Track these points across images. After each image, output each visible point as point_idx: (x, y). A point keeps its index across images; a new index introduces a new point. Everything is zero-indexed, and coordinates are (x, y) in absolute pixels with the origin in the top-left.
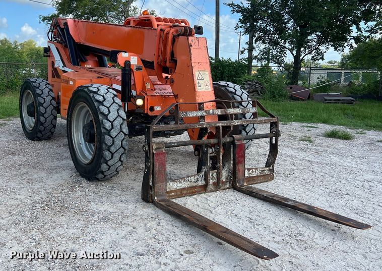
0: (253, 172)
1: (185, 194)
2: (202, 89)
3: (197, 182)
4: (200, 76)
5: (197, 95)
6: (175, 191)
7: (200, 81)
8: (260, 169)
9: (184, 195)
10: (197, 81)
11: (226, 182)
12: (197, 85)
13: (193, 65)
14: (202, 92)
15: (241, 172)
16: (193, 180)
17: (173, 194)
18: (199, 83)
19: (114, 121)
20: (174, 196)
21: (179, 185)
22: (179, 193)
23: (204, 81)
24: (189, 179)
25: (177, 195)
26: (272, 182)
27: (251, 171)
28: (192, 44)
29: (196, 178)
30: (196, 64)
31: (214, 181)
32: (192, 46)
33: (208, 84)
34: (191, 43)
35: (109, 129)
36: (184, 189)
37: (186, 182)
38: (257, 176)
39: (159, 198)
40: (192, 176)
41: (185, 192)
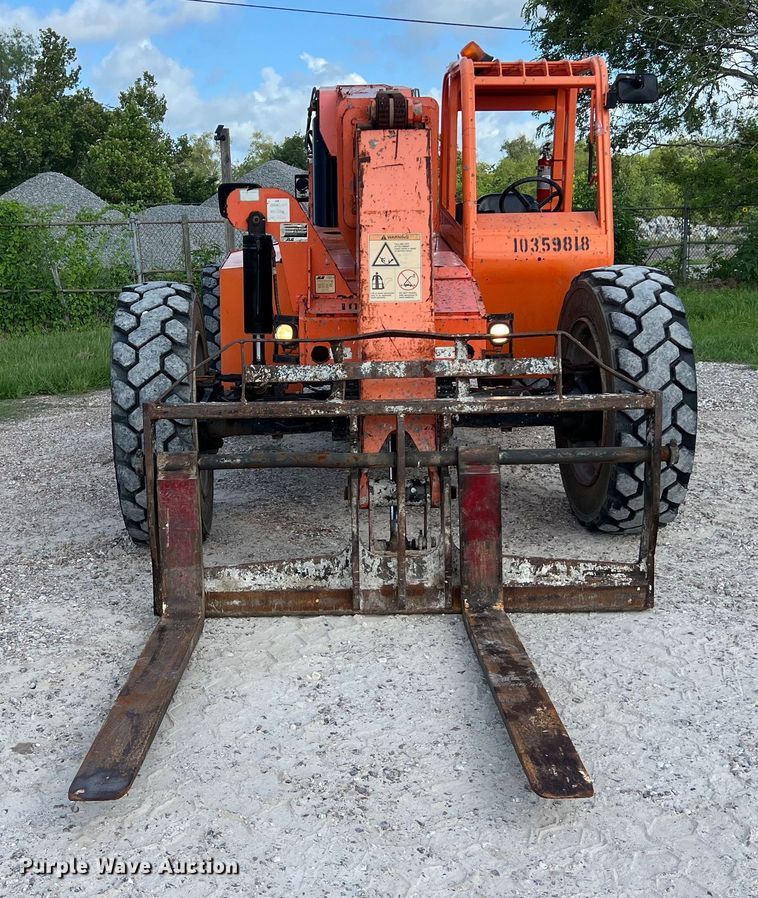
0: (555, 571)
1: (279, 608)
2: (389, 294)
3: (325, 578)
4: (386, 254)
5: (366, 314)
6: (245, 595)
7: (381, 271)
8: (591, 567)
9: (274, 611)
10: (373, 271)
11: (435, 590)
12: (372, 283)
13: (364, 219)
14: (385, 304)
15: (483, 566)
16: (312, 572)
17: (236, 602)
18: (377, 277)
19: (143, 385)
20: (239, 608)
21: (261, 580)
22: (257, 603)
23: (398, 270)
24: (298, 565)
25: (249, 607)
26: (643, 617)
27: (545, 570)
28: (372, 154)
29: (321, 566)
30: (372, 216)
31: (392, 582)
32: (368, 160)
33: (413, 281)
34: (368, 149)
35: (126, 407)
36: (277, 593)
37: (288, 572)
38: (572, 589)
39: (174, 607)
40: (308, 559)
41: (277, 602)
